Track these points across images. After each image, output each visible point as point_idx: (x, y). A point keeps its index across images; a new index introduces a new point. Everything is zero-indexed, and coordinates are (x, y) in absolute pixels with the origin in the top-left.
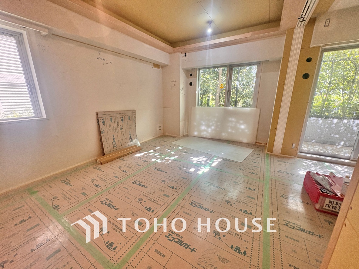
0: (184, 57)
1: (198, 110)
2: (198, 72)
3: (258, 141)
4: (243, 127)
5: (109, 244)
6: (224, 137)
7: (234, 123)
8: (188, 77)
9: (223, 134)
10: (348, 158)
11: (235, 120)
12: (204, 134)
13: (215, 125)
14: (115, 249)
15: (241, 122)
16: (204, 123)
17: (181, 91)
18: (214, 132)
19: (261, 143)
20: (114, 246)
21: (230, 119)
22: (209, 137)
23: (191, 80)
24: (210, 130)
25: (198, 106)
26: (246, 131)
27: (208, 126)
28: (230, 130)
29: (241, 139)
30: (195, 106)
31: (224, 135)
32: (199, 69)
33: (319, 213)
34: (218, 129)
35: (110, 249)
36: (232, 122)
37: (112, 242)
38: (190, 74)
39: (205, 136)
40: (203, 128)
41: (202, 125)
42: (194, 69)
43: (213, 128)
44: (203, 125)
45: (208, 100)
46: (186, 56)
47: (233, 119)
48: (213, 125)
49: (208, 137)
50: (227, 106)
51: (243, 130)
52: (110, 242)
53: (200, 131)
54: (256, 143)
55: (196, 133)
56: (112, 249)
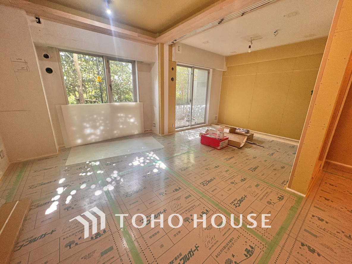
0: (36, 23)
3: (146, 130)
4: (132, 120)
5: (247, 253)
6: (117, 135)
7: (123, 119)
9: (115, 132)
11: (124, 116)
12: (92, 138)
13: (103, 124)
14: (252, 248)
15: (130, 116)
16: (88, 125)
18: (104, 132)
19: (148, 131)
20: (250, 248)
21: (119, 115)
22: (100, 140)
23: (48, 64)
24: (98, 132)
26: (136, 123)
27: (95, 127)
28: (121, 126)
29: (133, 132)
31: (116, 133)
34: (108, 128)
35: (253, 252)
36: (121, 117)
37: (245, 251)
38: (45, 53)
39: (93, 141)
40: (88, 131)
41: (85, 127)
42: (52, 48)
43: (102, 128)
44: (87, 128)
47: (122, 115)
48: (100, 125)
49: (98, 141)
51: (133, 123)
52: (246, 253)
53: (84, 136)
55: (79, 141)
56: (253, 250)
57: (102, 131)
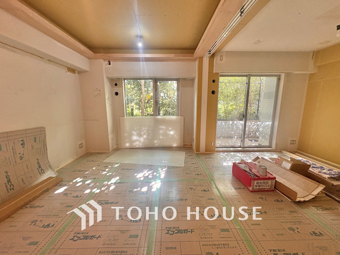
0: (108, 65)
1: (127, 121)
2: (123, 81)
3: (185, 144)
4: (172, 133)
6: (156, 144)
7: (164, 130)
8: (112, 86)
9: (156, 141)
10: (240, 147)
11: (165, 128)
12: (137, 144)
13: (146, 134)
15: (170, 129)
16: (135, 133)
17: (107, 101)
19: (188, 145)
21: (160, 127)
22: (143, 147)
23: (116, 89)
24: (142, 139)
25: (126, 116)
26: (175, 136)
27: (140, 135)
28: (161, 137)
29: (172, 144)
30: (124, 116)
31: (156, 143)
32: (125, 79)
33: (253, 194)
34: (150, 137)
36: (162, 129)
38: (115, 83)
39: (137, 146)
40: (135, 138)
41: (133, 135)
42: (119, 79)
43: (145, 136)
45: (132, 110)
46: (110, 64)
47: (163, 127)
48: (144, 134)
49: (141, 147)
50: (156, 115)
51: (172, 135)
53: (132, 142)
54: (184, 145)
55: (127, 145)
57: (145, 139)
